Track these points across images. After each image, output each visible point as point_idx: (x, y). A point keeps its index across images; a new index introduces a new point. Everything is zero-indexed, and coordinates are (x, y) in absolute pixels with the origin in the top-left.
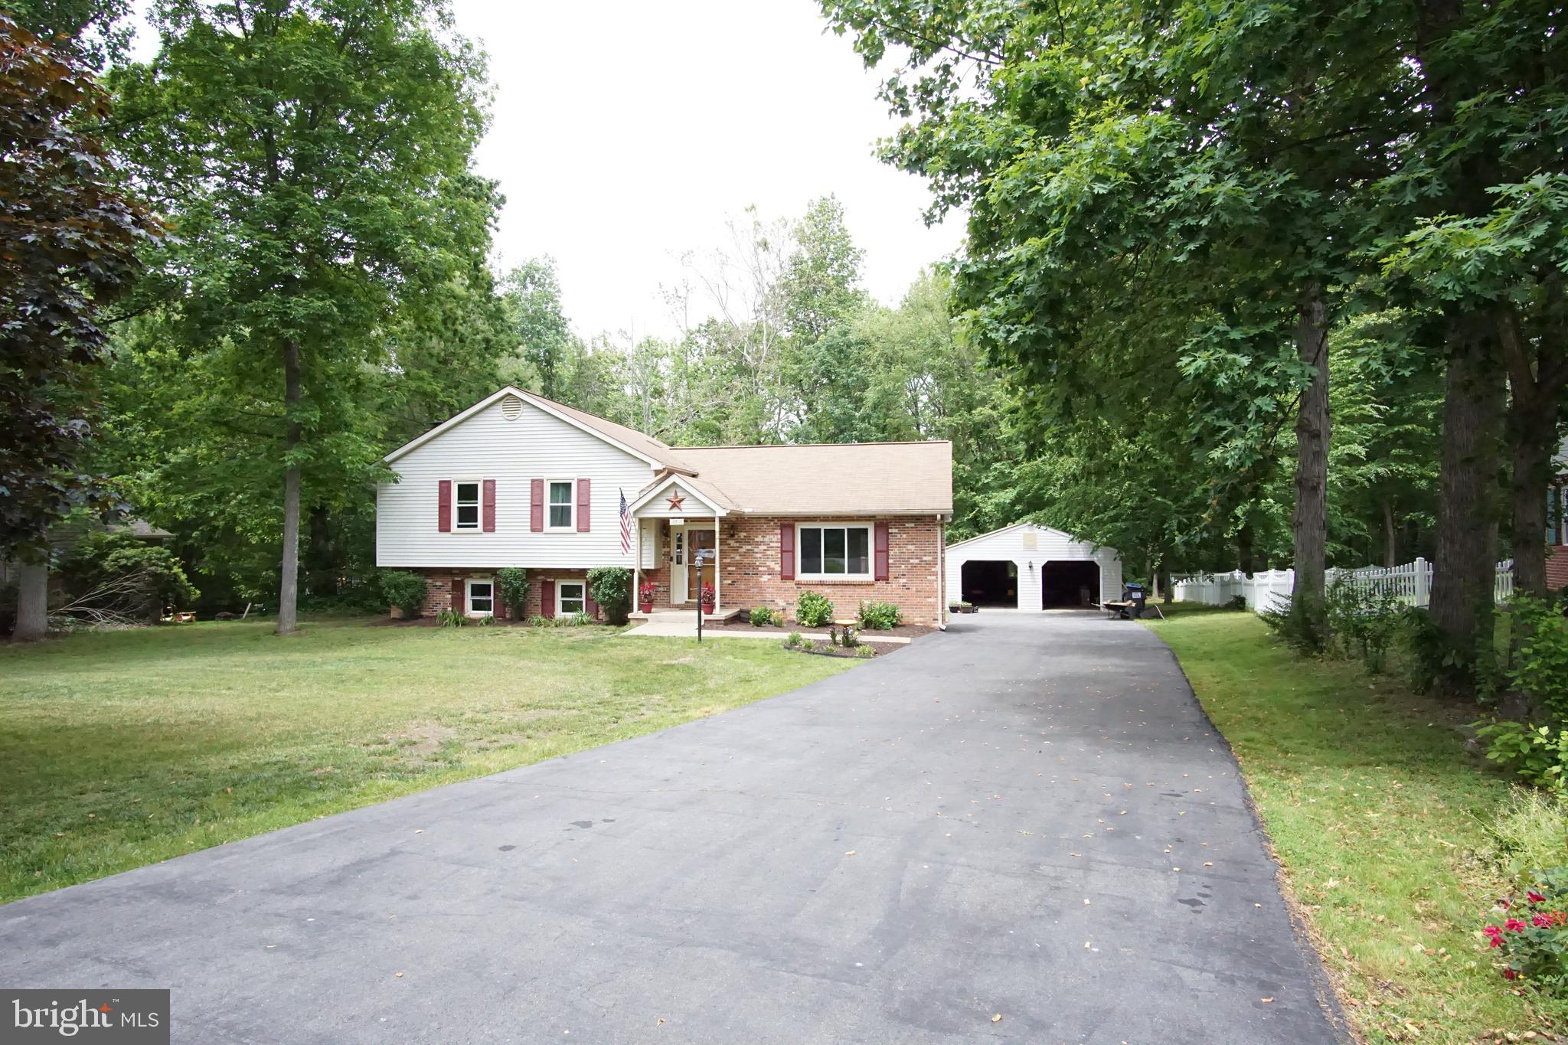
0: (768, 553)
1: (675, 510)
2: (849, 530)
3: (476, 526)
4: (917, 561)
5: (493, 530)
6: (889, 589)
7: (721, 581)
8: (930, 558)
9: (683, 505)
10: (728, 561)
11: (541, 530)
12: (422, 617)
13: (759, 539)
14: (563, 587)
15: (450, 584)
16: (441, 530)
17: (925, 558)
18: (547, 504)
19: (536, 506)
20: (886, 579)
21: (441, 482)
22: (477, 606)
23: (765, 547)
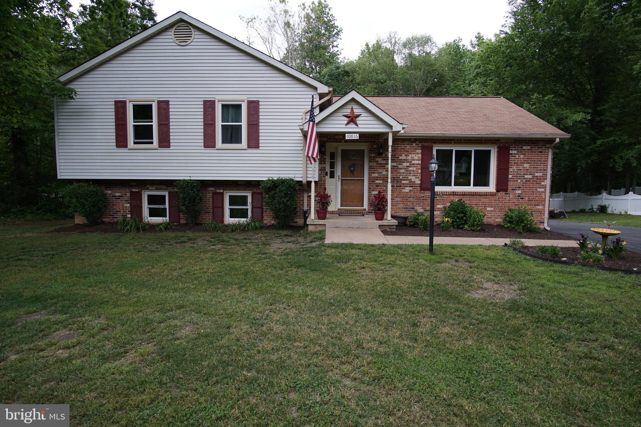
0: (410, 169)
1: (352, 125)
2: (475, 151)
3: (152, 143)
4: (530, 177)
5: (168, 146)
6: (508, 198)
7: (369, 192)
8: (541, 174)
9: (359, 121)
10: (376, 175)
11: (213, 146)
12: (103, 223)
13: (403, 157)
14: (231, 197)
15: (128, 194)
16: (118, 146)
17: (537, 174)
18: (219, 123)
19: (209, 125)
20: (506, 190)
21: (116, 102)
22: (153, 213)
23: (408, 164)
